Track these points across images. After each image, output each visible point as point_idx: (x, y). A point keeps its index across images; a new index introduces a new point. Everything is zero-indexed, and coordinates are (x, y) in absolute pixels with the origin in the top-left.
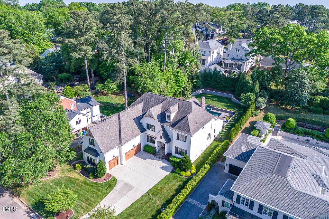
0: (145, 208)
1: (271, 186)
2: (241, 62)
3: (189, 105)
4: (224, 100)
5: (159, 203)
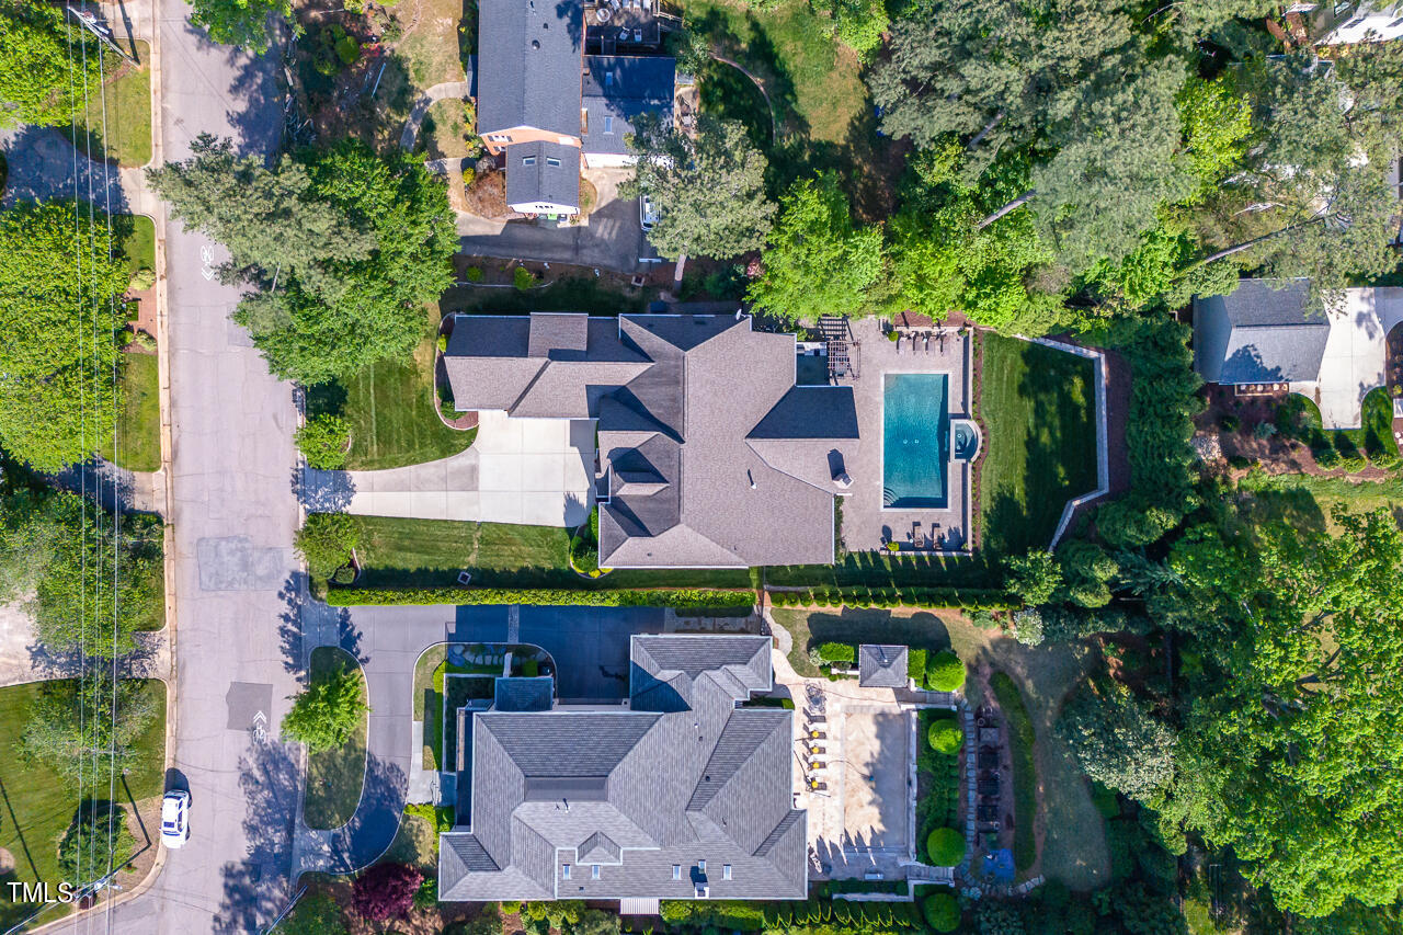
4: (1061, 471)
5: (472, 560)
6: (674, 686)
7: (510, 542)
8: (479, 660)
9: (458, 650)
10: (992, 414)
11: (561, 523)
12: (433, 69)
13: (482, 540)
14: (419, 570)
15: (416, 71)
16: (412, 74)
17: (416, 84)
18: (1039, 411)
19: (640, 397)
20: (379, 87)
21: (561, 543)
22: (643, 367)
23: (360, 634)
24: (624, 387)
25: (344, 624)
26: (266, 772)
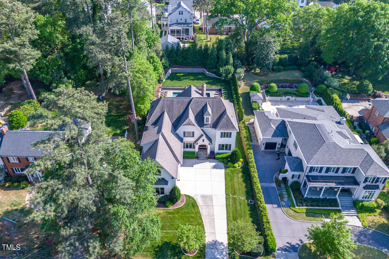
0: (238, 208)
1: (330, 152)
2: (188, 26)
3: (219, 101)
4: (200, 77)
5: (243, 198)
7: (233, 186)
8: (286, 196)
9: (284, 204)
11: (223, 170)
12: (17, 200)
13: (234, 194)
14: (251, 217)
15: (15, 206)
16: (16, 208)
17: (21, 206)
18: (186, 79)
20: (14, 220)
21: (231, 171)
22: (166, 116)
23: (288, 243)
24: (173, 124)
25: (285, 250)
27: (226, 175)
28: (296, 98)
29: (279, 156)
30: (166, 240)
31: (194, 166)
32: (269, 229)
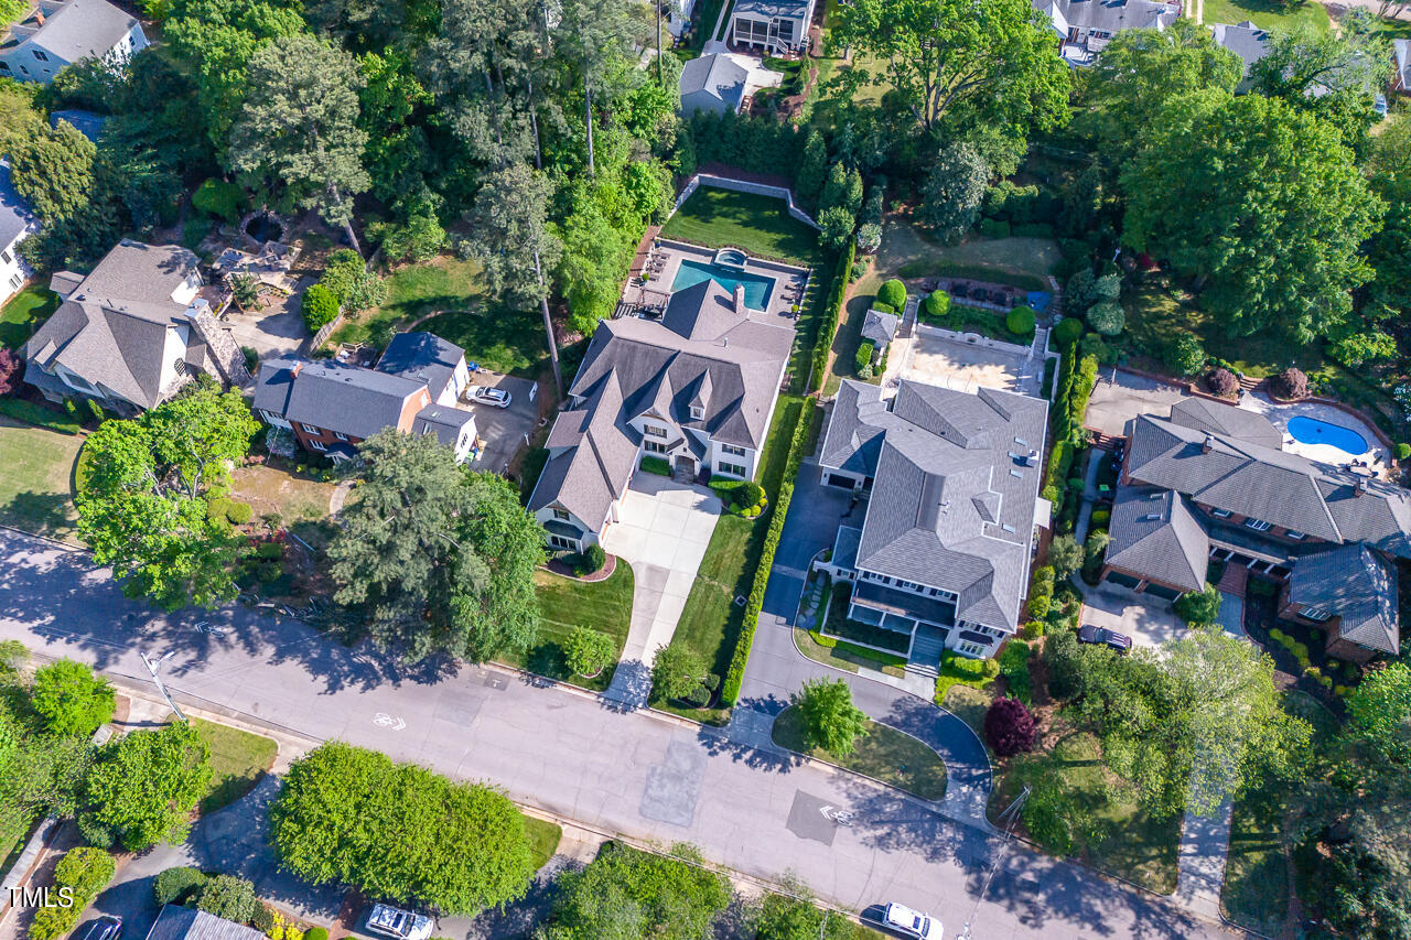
0: (709, 608)
4: (767, 213)
5: (727, 590)
6: (865, 440)
7: (720, 557)
8: (815, 605)
9: (802, 619)
10: (718, 239)
11: (716, 518)
12: (315, 503)
13: (714, 577)
14: (723, 632)
15: (312, 515)
16: (313, 519)
17: (321, 518)
18: (725, 215)
19: (636, 388)
20: (310, 544)
21: (733, 521)
22: (614, 381)
23: (770, 696)
24: (625, 402)
25: (757, 707)
26: (881, 823)
27: (718, 529)
28: (992, 342)
29: (852, 507)
30: (553, 640)
31: (659, 493)
32: (739, 667)
